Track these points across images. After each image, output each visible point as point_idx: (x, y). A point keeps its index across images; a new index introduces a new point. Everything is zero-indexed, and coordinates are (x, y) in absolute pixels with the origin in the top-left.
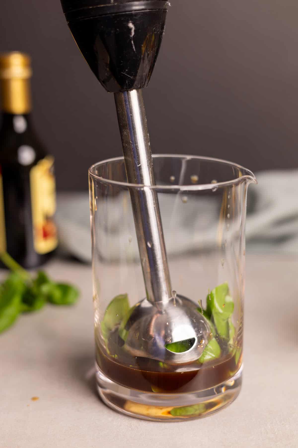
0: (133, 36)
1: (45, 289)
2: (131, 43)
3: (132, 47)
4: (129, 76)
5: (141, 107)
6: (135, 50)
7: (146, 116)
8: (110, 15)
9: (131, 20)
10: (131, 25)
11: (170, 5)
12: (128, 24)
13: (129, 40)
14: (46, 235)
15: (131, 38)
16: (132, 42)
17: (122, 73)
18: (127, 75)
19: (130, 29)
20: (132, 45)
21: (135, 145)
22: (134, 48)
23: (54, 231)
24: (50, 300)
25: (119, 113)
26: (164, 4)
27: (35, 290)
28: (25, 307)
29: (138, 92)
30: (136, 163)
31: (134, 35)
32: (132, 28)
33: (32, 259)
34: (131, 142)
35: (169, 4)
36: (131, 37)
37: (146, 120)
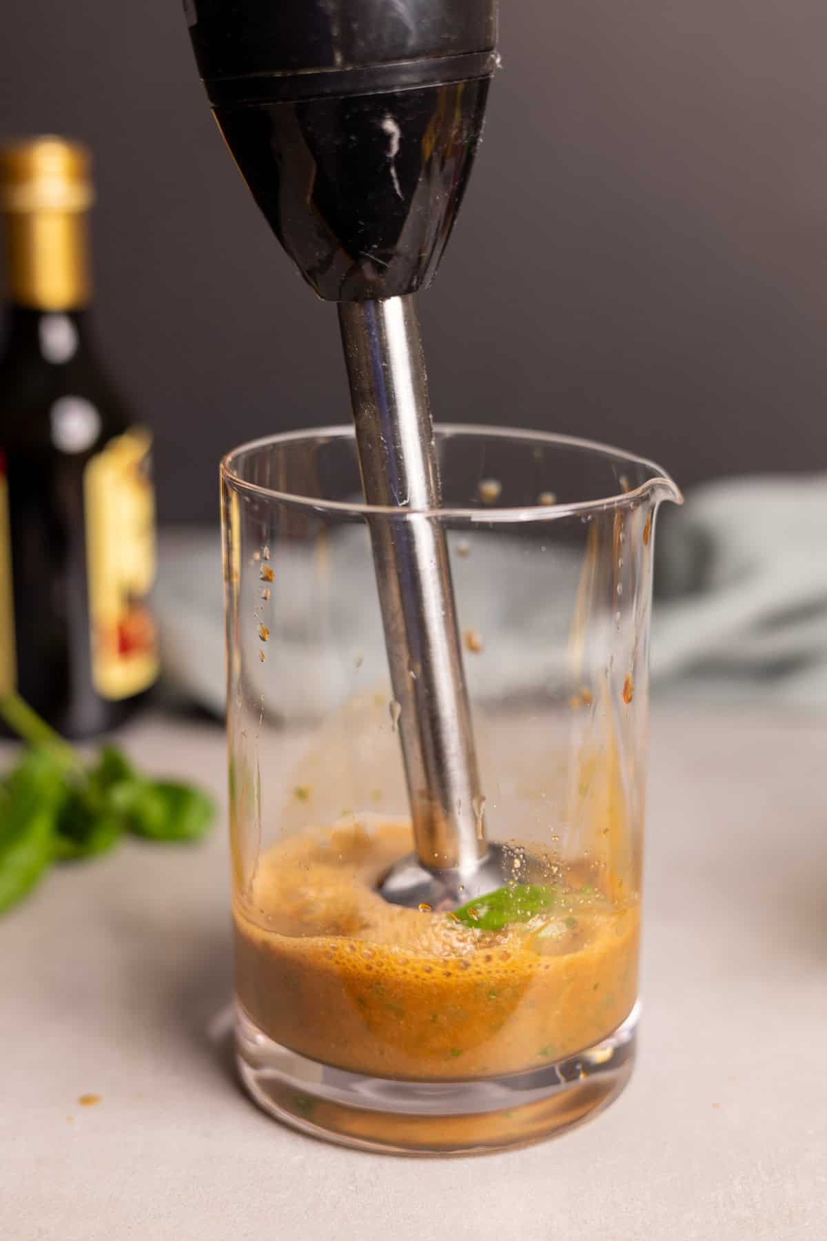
0: (396, 156)
1: (122, 797)
2: (390, 174)
3: (393, 184)
4: (380, 262)
5: (411, 343)
6: (399, 192)
7: (425, 367)
8: (331, 98)
9: (392, 111)
10: (390, 126)
11: (501, 62)
12: (381, 122)
13: (383, 165)
14: (126, 646)
15: (388, 161)
16: (393, 171)
17: (362, 252)
18: (377, 260)
19: (387, 137)
20: (391, 178)
21: (393, 446)
22: (397, 186)
23: (150, 635)
24: (135, 827)
25: (351, 356)
26: (484, 62)
27: (93, 799)
28: (65, 846)
29: (405, 301)
30: (396, 495)
31: (399, 153)
32: (393, 133)
33: (87, 714)
34: (382, 439)
35: (498, 61)
36: (390, 159)
37: (426, 376)
